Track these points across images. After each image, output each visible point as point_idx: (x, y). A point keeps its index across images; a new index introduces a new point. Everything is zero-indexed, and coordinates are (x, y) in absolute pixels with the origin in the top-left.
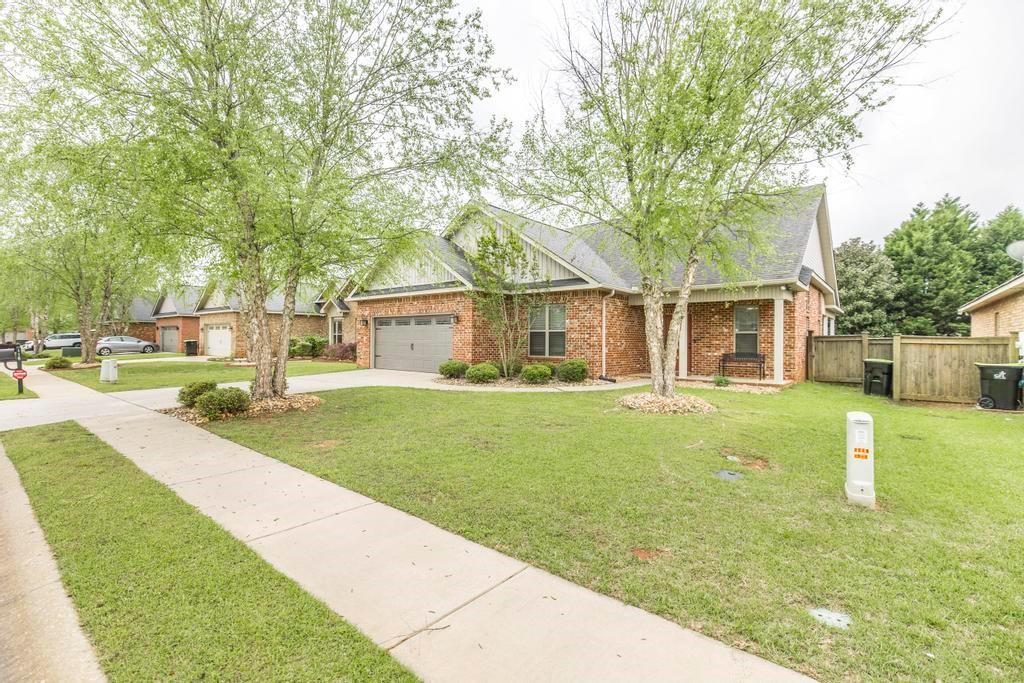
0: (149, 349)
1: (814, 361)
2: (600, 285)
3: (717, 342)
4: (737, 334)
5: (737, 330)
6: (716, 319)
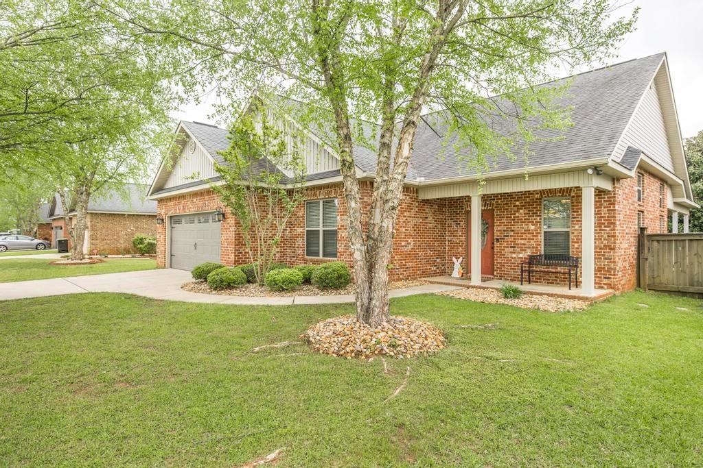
0: (41, 246)
1: (647, 264)
2: (365, 174)
3: (523, 242)
4: (545, 232)
5: (545, 227)
6: (521, 214)
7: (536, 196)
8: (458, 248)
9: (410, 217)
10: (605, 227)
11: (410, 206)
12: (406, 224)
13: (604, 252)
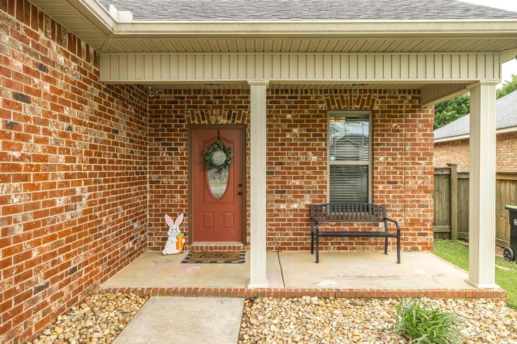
3: (297, 182)
4: (332, 167)
5: (333, 158)
6: (295, 135)
7: (320, 106)
8: (172, 197)
9: (80, 123)
10: (419, 159)
11: (78, 89)
12: (69, 143)
13: (418, 197)
